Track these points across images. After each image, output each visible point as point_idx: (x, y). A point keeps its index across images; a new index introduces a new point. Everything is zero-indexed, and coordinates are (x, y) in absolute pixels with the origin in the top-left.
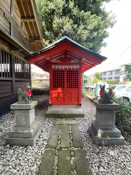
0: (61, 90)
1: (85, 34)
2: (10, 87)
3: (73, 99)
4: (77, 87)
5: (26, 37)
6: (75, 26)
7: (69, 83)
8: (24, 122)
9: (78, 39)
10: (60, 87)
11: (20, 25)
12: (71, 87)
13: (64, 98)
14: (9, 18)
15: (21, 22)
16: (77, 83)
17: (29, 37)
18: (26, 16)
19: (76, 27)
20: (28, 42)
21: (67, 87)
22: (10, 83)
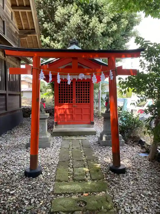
0: (67, 106)
1: (100, 28)
2: (4, 103)
3: (83, 116)
4: (89, 102)
5: (16, 32)
6: (86, 17)
7: (79, 97)
8: (41, 130)
9: (90, 35)
10: (67, 102)
11: (10, 18)
12: (81, 102)
13: (72, 115)
14: (4, 16)
15: (12, 12)
16: (89, 97)
17: (19, 29)
18: (18, 5)
19: (87, 19)
20: (18, 37)
21: (77, 102)
22: (4, 97)
